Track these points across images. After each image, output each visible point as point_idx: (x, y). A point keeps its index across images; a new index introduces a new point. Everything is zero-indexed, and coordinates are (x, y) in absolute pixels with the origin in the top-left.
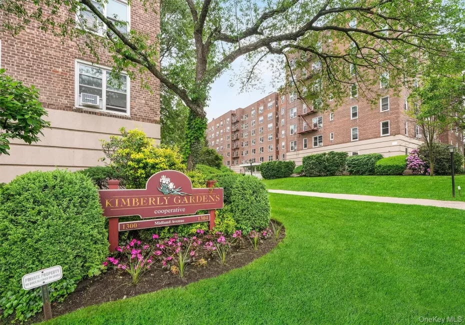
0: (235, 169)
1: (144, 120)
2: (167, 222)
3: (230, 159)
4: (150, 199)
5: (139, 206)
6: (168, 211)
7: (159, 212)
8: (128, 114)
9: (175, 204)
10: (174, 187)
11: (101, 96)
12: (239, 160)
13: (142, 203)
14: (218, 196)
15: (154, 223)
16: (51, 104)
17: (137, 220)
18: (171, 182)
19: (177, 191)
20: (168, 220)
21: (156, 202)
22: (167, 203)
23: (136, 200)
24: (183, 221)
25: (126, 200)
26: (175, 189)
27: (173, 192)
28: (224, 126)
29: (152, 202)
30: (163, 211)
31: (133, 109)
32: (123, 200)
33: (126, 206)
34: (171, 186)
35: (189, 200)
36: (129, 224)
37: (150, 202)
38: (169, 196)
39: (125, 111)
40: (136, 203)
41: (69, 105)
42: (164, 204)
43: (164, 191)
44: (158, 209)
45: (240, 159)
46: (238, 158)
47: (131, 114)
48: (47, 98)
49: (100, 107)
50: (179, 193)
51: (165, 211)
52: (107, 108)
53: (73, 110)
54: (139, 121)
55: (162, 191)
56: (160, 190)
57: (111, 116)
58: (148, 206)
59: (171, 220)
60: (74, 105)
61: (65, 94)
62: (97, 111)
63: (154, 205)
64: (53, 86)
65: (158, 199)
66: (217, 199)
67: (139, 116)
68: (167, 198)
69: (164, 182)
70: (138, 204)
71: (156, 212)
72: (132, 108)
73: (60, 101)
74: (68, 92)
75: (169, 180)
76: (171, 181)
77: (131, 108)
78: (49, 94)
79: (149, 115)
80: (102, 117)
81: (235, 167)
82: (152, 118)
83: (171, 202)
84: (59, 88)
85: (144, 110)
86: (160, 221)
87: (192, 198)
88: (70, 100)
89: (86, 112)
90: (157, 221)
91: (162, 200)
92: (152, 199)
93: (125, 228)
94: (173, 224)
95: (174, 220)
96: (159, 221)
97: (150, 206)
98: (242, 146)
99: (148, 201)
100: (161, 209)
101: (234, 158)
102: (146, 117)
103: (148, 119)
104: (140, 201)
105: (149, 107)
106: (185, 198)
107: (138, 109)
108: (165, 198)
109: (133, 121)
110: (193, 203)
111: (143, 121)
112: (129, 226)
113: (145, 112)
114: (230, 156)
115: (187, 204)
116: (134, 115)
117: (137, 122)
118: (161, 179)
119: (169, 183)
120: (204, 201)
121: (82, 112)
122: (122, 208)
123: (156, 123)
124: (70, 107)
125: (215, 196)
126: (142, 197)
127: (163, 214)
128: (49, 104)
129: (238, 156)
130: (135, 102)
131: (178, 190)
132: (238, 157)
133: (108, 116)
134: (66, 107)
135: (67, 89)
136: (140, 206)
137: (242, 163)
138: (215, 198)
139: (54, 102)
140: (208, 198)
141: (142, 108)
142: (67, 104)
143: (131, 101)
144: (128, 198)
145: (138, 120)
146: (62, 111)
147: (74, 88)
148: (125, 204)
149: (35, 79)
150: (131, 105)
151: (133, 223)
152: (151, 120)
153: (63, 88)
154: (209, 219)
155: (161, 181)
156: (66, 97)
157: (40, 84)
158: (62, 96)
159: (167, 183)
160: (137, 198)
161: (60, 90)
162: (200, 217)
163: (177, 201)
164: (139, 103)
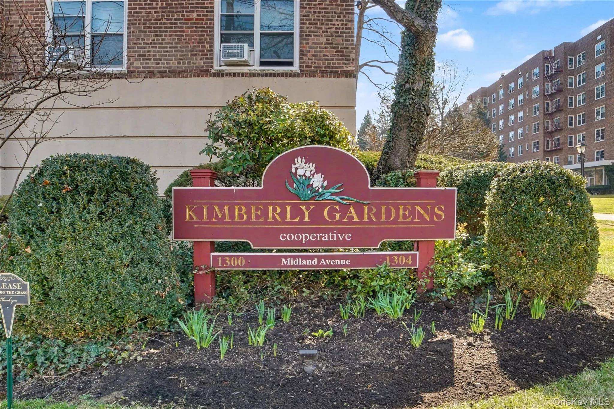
1: (323, 74)
2: (309, 262)
3: (540, 155)
4: (270, 208)
5: (246, 223)
6: (310, 237)
7: (290, 237)
8: (296, 68)
9: (327, 223)
10: (325, 184)
11: (251, 45)
13: (253, 216)
14: (440, 209)
15: (281, 261)
16: (182, 71)
17: (244, 251)
18: (317, 172)
19: (333, 194)
20: (312, 258)
21: (283, 214)
22: (307, 219)
23: (240, 210)
24: (348, 262)
25: (221, 209)
26: (326, 188)
27: (321, 195)
28: (527, 86)
29: (273, 216)
30: (298, 237)
31: (304, 58)
32: (216, 208)
33: (222, 221)
34: (318, 181)
35: (360, 214)
36: (230, 257)
37: (270, 215)
38: (312, 204)
39: (291, 64)
40: (241, 216)
41: (205, 68)
42: (302, 222)
43: (300, 192)
44: (287, 231)
46: (558, 151)
47: (300, 67)
48: (178, 63)
49: (251, 64)
50: (337, 198)
51: (303, 237)
52: (262, 64)
53: (211, 76)
54: (315, 76)
55: (297, 192)
56: (292, 190)
57: (267, 75)
58: (266, 222)
59: (319, 258)
60: (212, 67)
61: (200, 51)
62: (245, 69)
63: (278, 223)
64: (186, 43)
65: (288, 209)
66: (439, 217)
67: (315, 67)
68: (307, 209)
69: (300, 172)
70: (245, 217)
71: (283, 237)
72: (302, 54)
73: (193, 63)
74: (205, 47)
75: (312, 167)
76: (318, 170)
77: (300, 55)
78: (180, 56)
79: (334, 64)
80: (253, 78)
82: (339, 67)
83: (317, 216)
84: (193, 43)
85: (324, 55)
86: (295, 257)
87: (370, 210)
88: (207, 59)
89: (229, 74)
90: (286, 257)
91: (297, 212)
92: (274, 210)
93: (222, 263)
94: (323, 266)
95: (326, 258)
96: (290, 257)
97: (270, 223)
98: (571, 124)
99: (265, 213)
100: (295, 231)
101: (551, 153)
102: (329, 67)
103: (331, 72)
104: (249, 213)
105: (334, 48)
106: (352, 209)
107: (313, 55)
108: (303, 208)
109: (304, 79)
110: (371, 222)
111: (322, 76)
112: (230, 261)
113: (326, 60)
115: (356, 223)
116: (307, 67)
117: (312, 79)
118: (293, 166)
119: (313, 175)
120: (401, 219)
121: (223, 76)
122: (214, 223)
123: (347, 77)
124: (207, 71)
125: (433, 209)
126: (253, 204)
127: (300, 243)
128: (180, 72)
129: (561, 146)
130: (308, 43)
131: (333, 191)
132: (561, 150)
133: (263, 76)
134: (201, 71)
135: (203, 43)
136: (248, 222)
138: (432, 214)
139: (185, 67)
140: (413, 212)
141: (321, 52)
142: (203, 67)
143: (301, 43)
144: (227, 204)
145: (313, 74)
146: (196, 79)
147: (213, 39)
148: (220, 216)
149: (163, 37)
150: (301, 51)
151: (238, 257)
152: (337, 72)
153: (198, 43)
154: (414, 264)
155: (293, 170)
156: (202, 55)
157: (169, 43)
158: (196, 55)
159: (308, 174)
160: (245, 205)
161: (194, 47)
162: (391, 256)
163: (331, 214)
164: (315, 43)
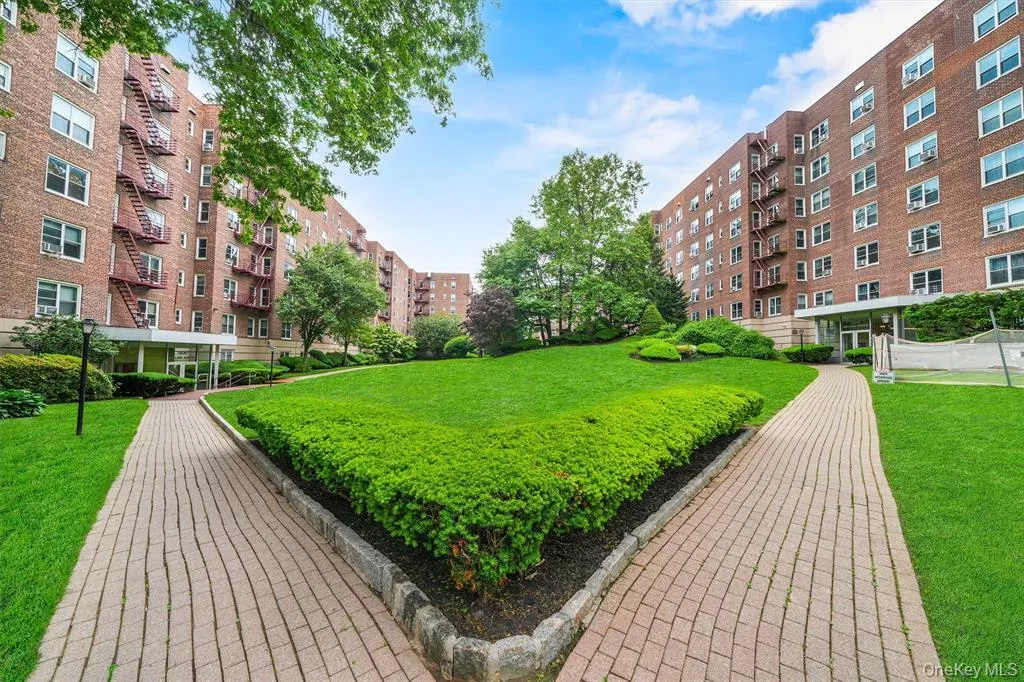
0: (767, 328)
3: (744, 296)
12: (786, 296)
28: (721, 195)
45: (789, 291)
46: (778, 288)
81: (766, 321)
98: (800, 243)
101: (763, 292)
114: (746, 285)
129: (783, 281)
132: (784, 287)
137: (802, 307)
